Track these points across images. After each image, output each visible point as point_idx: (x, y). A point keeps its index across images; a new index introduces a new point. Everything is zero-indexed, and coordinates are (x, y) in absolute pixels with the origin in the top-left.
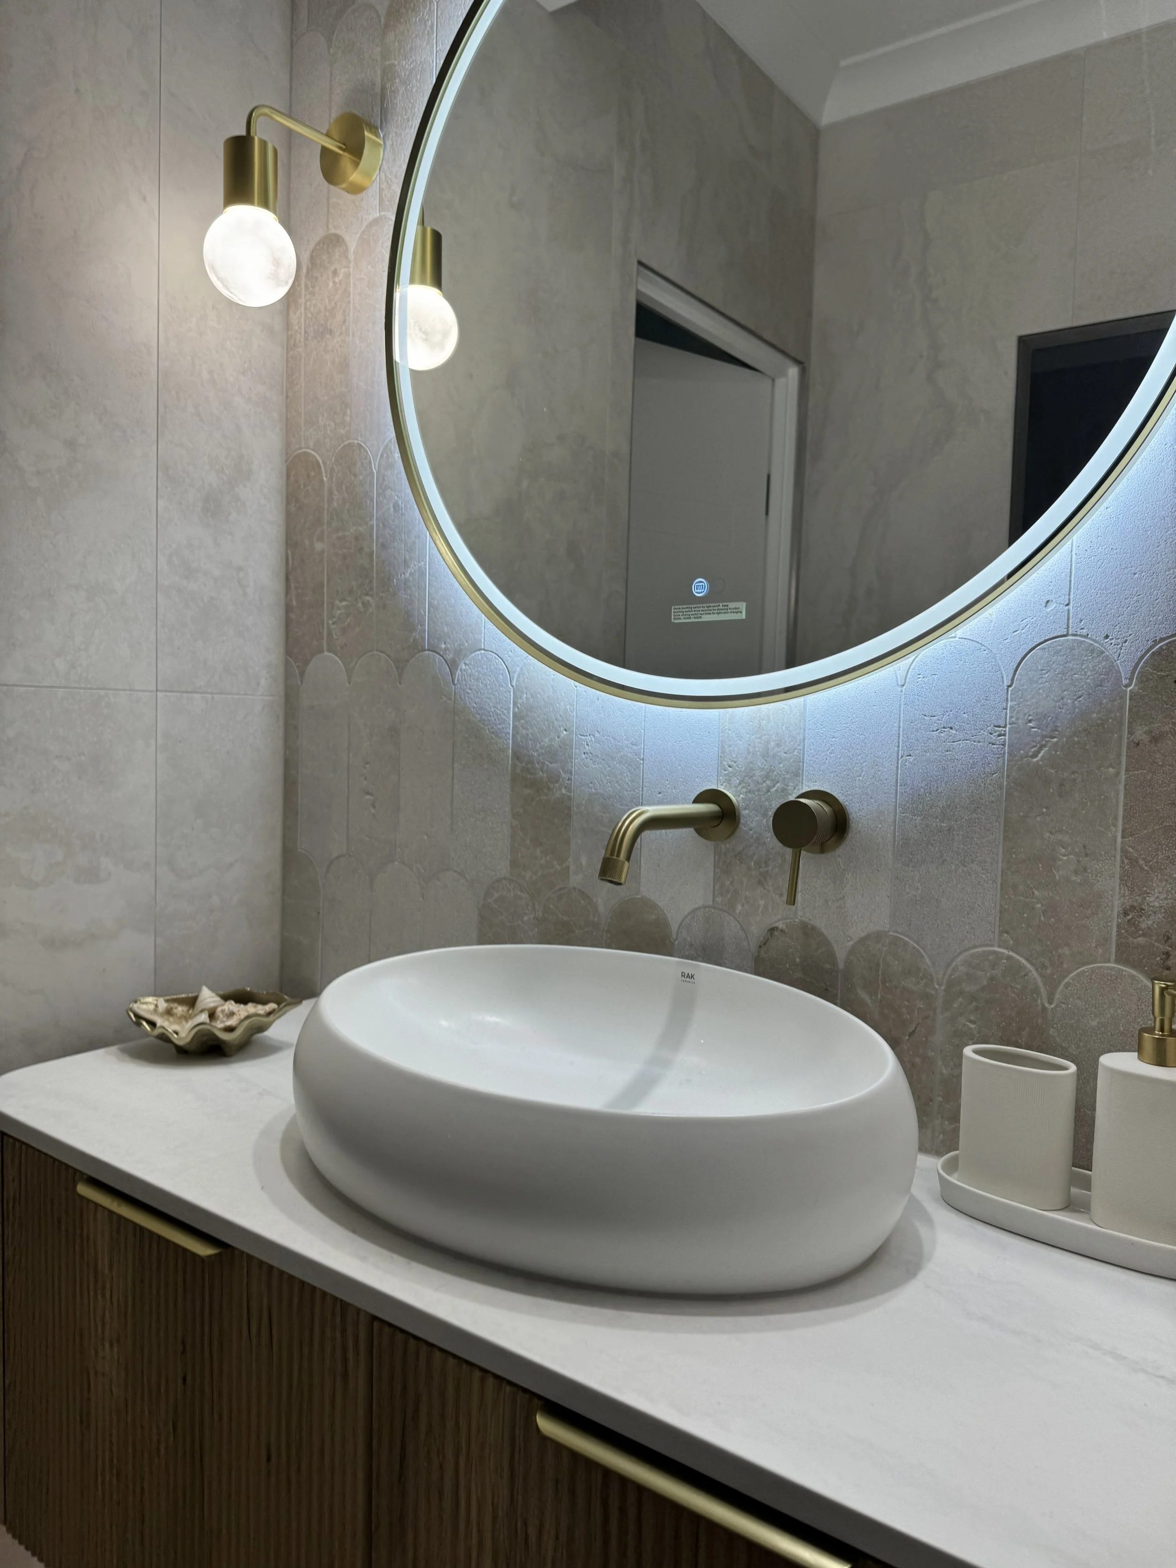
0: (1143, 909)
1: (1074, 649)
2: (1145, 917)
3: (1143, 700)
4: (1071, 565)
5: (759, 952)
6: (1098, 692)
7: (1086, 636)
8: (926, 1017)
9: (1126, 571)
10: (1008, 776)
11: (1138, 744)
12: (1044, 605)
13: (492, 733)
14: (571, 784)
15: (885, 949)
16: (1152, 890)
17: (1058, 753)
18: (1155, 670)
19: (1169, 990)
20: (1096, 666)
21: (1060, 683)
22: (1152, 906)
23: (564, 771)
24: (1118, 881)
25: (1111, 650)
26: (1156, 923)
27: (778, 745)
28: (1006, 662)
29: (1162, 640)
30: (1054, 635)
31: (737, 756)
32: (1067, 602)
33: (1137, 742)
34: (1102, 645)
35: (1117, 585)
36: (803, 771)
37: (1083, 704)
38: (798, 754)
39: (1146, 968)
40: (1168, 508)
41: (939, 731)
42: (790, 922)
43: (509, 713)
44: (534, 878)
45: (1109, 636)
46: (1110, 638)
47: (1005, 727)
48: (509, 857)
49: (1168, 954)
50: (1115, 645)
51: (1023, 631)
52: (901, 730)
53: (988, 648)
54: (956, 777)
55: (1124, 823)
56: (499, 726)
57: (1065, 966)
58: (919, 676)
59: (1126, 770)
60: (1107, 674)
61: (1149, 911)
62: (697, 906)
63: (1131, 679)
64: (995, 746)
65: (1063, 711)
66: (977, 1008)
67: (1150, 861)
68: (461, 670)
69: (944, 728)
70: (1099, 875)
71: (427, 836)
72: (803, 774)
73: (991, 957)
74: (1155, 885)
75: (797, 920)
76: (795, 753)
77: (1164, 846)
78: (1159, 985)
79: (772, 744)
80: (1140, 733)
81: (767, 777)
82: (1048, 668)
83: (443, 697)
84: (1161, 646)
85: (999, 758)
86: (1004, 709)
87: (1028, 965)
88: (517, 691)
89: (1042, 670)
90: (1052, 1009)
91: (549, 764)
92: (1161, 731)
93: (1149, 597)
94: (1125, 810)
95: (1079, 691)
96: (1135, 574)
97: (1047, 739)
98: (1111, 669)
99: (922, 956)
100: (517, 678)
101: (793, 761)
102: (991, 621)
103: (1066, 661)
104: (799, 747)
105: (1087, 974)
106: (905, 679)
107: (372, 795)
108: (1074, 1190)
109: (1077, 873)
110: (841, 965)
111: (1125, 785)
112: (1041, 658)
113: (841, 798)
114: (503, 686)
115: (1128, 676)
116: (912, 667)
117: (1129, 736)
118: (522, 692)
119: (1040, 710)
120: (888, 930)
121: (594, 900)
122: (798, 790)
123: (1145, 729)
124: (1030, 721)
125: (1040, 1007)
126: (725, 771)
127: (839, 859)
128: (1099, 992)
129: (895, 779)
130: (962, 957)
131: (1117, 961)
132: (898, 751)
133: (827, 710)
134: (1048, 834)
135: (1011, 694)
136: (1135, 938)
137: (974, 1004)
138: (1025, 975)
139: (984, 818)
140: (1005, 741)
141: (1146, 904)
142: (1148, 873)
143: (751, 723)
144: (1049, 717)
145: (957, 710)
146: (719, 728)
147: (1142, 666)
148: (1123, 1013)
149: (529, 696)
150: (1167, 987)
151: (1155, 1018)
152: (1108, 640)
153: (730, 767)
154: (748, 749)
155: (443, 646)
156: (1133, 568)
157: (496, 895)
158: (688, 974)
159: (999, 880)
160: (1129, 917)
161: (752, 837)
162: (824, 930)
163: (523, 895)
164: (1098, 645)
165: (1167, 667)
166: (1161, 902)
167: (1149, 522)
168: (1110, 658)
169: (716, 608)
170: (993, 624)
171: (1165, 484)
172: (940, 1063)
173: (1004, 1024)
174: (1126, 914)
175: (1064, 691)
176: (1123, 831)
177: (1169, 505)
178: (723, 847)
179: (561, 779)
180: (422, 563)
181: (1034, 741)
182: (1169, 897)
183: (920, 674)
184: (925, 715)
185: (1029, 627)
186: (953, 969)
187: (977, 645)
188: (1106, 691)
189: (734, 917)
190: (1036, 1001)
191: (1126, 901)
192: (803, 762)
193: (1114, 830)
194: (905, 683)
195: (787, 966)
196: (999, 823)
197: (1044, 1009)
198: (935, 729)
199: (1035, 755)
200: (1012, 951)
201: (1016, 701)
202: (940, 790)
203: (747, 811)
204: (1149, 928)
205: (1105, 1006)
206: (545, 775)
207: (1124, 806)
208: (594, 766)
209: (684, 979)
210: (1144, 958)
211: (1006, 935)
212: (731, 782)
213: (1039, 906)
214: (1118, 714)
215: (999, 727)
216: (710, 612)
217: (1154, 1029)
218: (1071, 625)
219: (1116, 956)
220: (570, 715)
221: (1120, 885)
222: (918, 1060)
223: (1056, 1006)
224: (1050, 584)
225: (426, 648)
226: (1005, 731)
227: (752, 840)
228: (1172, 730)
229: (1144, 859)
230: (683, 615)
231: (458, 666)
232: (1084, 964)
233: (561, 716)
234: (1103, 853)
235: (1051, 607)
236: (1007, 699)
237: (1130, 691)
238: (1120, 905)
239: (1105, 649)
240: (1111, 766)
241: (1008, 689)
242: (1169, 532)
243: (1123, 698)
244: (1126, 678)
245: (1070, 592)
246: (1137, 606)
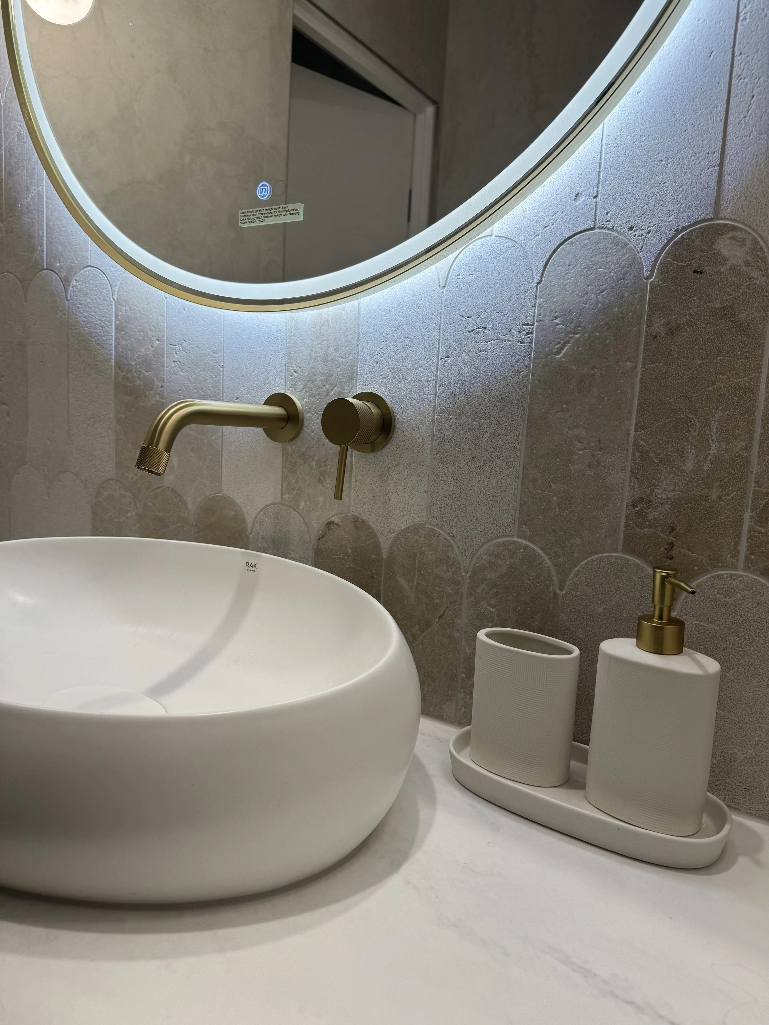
0: (650, 501)
1: (600, 242)
2: (653, 508)
3: (662, 292)
4: (601, 155)
5: (318, 544)
6: (620, 285)
7: (612, 229)
8: (454, 602)
9: (653, 159)
10: (533, 374)
11: (655, 337)
12: (574, 198)
13: (98, 344)
14: (163, 391)
15: (421, 540)
16: (660, 482)
17: (580, 349)
18: (675, 260)
19: (670, 578)
20: (619, 259)
21: (585, 278)
22: (659, 498)
23: (157, 378)
24: (629, 474)
25: (634, 243)
26: (663, 514)
27: (336, 350)
28: (536, 258)
29: (684, 229)
30: (582, 229)
31: (301, 361)
32: (595, 194)
33: (655, 334)
34: (626, 237)
35: (644, 174)
36: (357, 375)
37: (606, 298)
38: (353, 358)
39: (650, 558)
40: (697, 89)
41: (474, 331)
42: (344, 516)
43: (111, 325)
44: (136, 478)
45: (633, 227)
46: (634, 229)
47: (533, 325)
48: (115, 460)
49: (672, 545)
50: (639, 236)
51: (554, 226)
52: (442, 331)
53: (521, 246)
54: (487, 377)
55: (638, 417)
56: (104, 338)
57: (576, 555)
58: (459, 277)
59: (643, 364)
60: (630, 266)
61: (656, 503)
62: (268, 503)
63: (652, 271)
64: (523, 344)
65: (587, 306)
66: (497, 593)
67: (660, 454)
68: (72, 287)
69: (479, 328)
70: (611, 468)
71: (50, 441)
72: (357, 378)
73: (510, 547)
74: (663, 477)
75: (350, 515)
76: (350, 357)
77: (674, 439)
78: (660, 574)
79: (331, 349)
80: (658, 327)
81: (327, 381)
82: (575, 263)
83: (59, 312)
84: (683, 235)
85: (525, 356)
86: (533, 307)
87: (543, 554)
88: (118, 303)
89: (569, 265)
90: (563, 595)
91: (146, 373)
92: (679, 324)
93: (674, 184)
94: (639, 404)
95: (603, 285)
96: (661, 161)
97: (570, 336)
98: (635, 262)
99: (453, 547)
100: (118, 292)
101: (349, 365)
102: (524, 218)
103: (592, 255)
104: (354, 352)
105: (596, 563)
106: (446, 281)
107: (7, 405)
108: (573, 763)
109: (591, 467)
110: (385, 555)
111: (641, 379)
112: (569, 253)
113: (388, 400)
114: (106, 300)
115: (650, 267)
116: (452, 268)
117: (648, 329)
118: (122, 305)
119: (565, 306)
120: (424, 523)
121: (185, 498)
122: (353, 393)
123: (664, 321)
124: (556, 318)
125: (552, 594)
126: (292, 376)
127: (386, 458)
128: (606, 580)
129: (434, 381)
130: (486, 547)
131: (625, 551)
132: (438, 352)
133: (378, 314)
134: (566, 430)
135: (540, 291)
136: (641, 529)
137: (495, 590)
138: (539, 564)
139: (510, 415)
140: (532, 340)
141: (653, 496)
142: (658, 465)
143: (313, 329)
144: (574, 312)
145: (490, 310)
146: (286, 335)
147: (664, 257)
148: (627, 600)
149: (128, 308)
150: (668, 575)
151: (655, 606)
152: (633, 231)
153: (296, 372)
154: (310, 354)
155: (58, 265)
156: (660, 155)
157: (106, 494)
158: (251, 564)
159: (521, 474)
160: (637, 509)
161: (314, 439)
162: (371, 524)
163: (127, 494)
164: (622, 238)
165: (686, 258)
166: (668, 494)
167: (678, 105)
168: (633, 250)
169: (278, 210)
170: (526, 220)
171: (696, 63)
172: (464, 643)
173: (519, 608)
174: (634, 505)
175: (589, 286)
176: (636, 424)
177: (698, 85)
178: (290, 447)
179: (155, 387)
180: (41, 187)
181: (558, 338)
182: (676, 489)
183: (459, 275)
184: (462, 316)
185: (559, 222)
186: (478, 559)
187: (511, 242)
188: (628, 284)
189: (299, 513)
190: (548, 588)
191: (635, 493)
192: (357, 366)
193: (628, 423)
194: (446, 284)
195: (341, 556)
196: (523, 419)
197: (556, 595)
198: (471, 330)
199: (558, 352)
200: (529, 541)
201: (544, 298)
202: (473, 390)
203: (310, 415)
204: (655, 519)
205: (612, 593)
206: (142, 383)
207: (639, 400)
208: (182, 374)
209: (249, 568)
210: (649, 547)
211: (524, 526)
212: (296, 386)
213: (555, 498)
214: (638, 307)
215: (528, 325)
216: (273, 215)
217: (652, 617)
218: (598, 218)
219: (623, 546)
220: (161, 326)
221: (630, 479)
222: (446, 640)
223: (567, 593)
224: (580, 176)
225: (45, 267)
226: (532, 329)
227: (314, 442)
228: (688, 322)
229: (654, 452)
230: (248, 219)
231: (71, 282)
232: (593, 554)
233: (154, 326)
234: (616, 447)
235: (581, 200)
236: (536, 296)
237: (651, 283)
238: (629, 497)
239: (629, 241)
240: (629, 360)
241: (537, 286)
242: (698, 114)
243: (643, 290)
244: (647, 270)
245: (598, 184)
246: (662, 195)
